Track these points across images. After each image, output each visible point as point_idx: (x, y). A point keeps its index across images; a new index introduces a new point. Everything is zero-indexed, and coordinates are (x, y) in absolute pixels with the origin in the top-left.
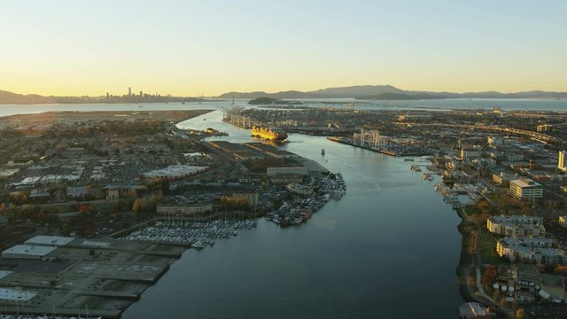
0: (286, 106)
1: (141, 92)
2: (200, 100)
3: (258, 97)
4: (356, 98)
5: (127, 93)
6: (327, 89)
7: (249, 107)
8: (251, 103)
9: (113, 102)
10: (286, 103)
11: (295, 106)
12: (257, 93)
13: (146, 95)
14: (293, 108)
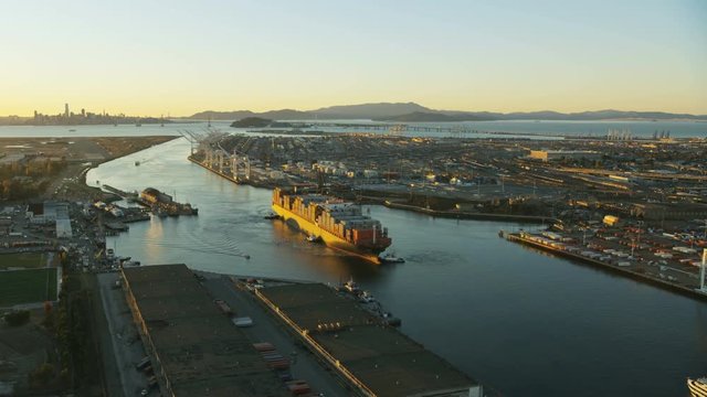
0: (290, 129)
1: (83, 111)
2: (163, 121)
3: (244, 117)
4: (374, 120)
5: (63, 112)
6: (332, 108)
7: (234, 132)
8: (235, 125)
9: (43, 124)
10: (286, 125)
11: (304, 130)
12: (241, 112)
13: (89, 114)
14: (303, 133)
